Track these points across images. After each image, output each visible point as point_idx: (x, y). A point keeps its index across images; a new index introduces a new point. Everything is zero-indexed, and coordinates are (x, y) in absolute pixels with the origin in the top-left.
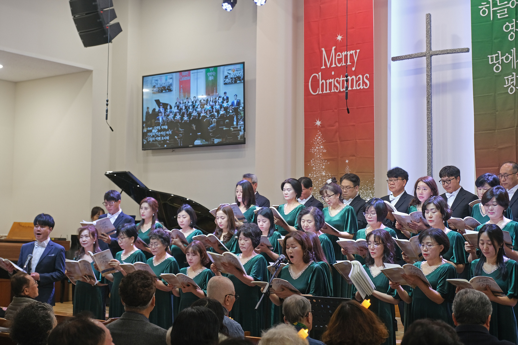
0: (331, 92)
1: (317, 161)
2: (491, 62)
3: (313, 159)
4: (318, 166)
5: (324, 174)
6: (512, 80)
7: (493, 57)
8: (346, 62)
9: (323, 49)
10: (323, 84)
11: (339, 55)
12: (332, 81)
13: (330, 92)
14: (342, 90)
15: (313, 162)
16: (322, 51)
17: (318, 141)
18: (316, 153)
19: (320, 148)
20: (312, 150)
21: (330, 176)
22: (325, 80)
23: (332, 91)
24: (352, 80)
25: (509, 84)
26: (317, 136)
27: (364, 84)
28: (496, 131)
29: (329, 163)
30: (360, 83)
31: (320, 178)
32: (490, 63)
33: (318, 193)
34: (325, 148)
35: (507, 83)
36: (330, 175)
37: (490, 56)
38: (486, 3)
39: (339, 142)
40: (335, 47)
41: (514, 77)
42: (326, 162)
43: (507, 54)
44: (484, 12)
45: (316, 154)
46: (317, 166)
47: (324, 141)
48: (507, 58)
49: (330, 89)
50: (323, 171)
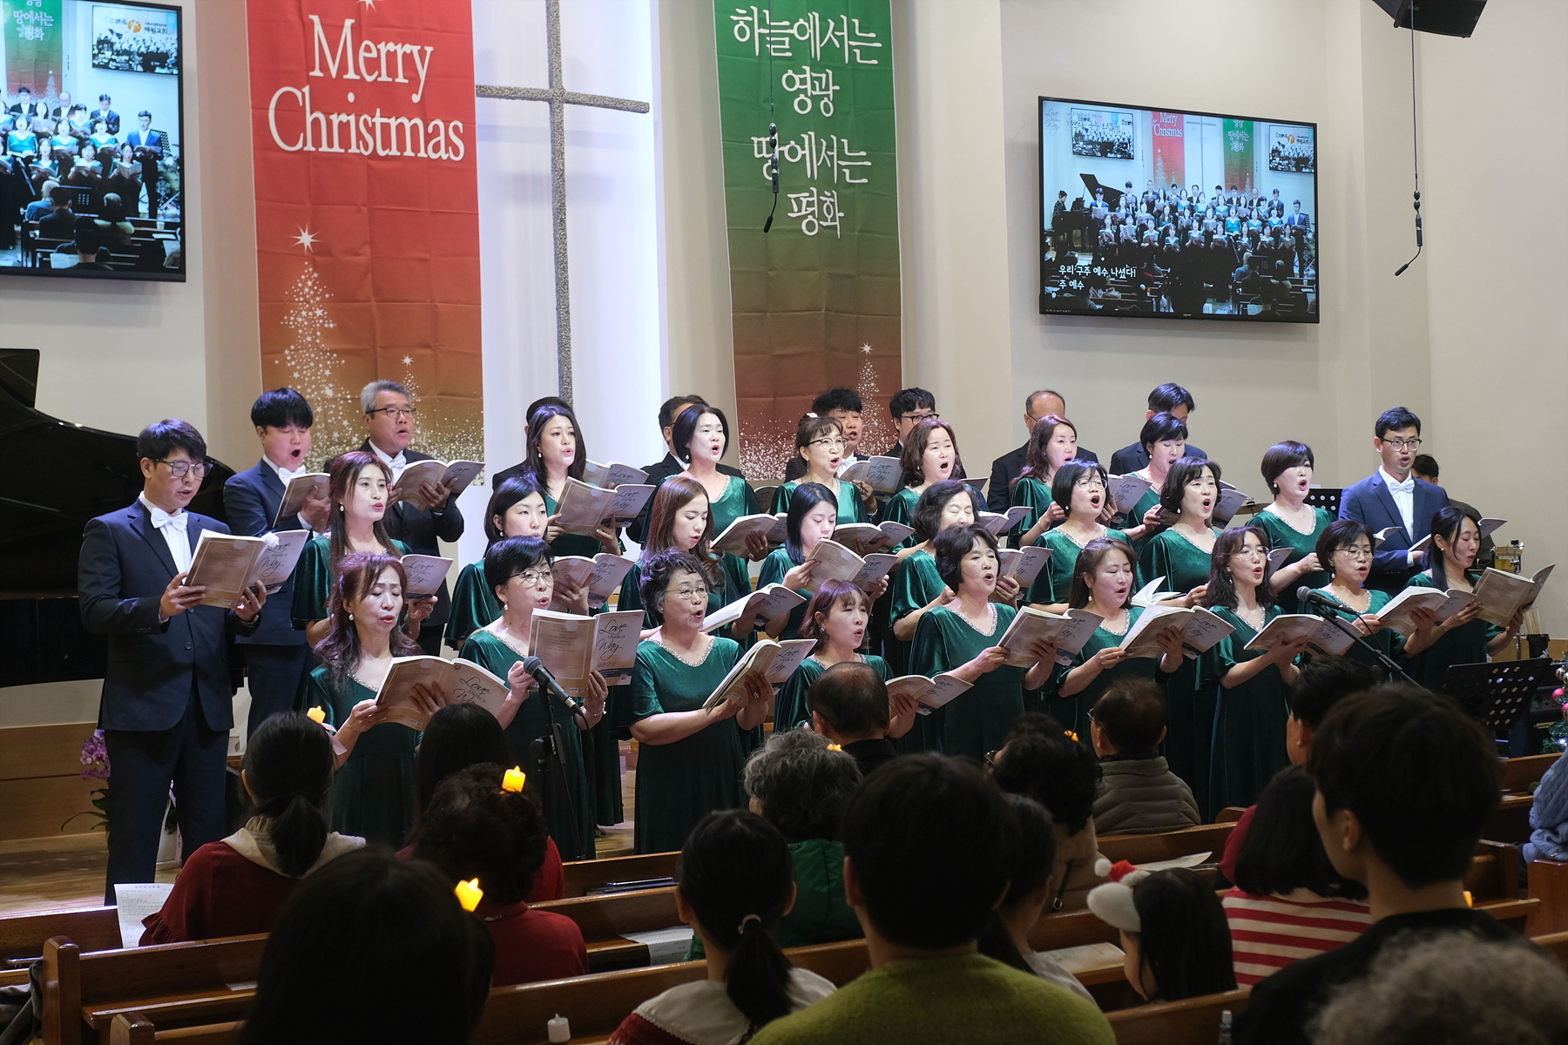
0: (346, 151)
1: (305, 354)
2: (759, 153)
3: (292, 347)
4: (311, 368)
5: (329, 393)
6: (810, 204)
7: (761, 142)
8: (392, 71)
9: (315, 19)
10: (316, 122)
11: (368, 49)
12: (348, 121)
13: (343, 151)
14: (382, 153)
15: (292, 356)
16: (312, 23)
17: (307, 294)
18: (302, 329)
19: (315, 315)
20: (289, 321)
21: (350, 399)
22: (324, 113)
23: (350, 151)
24: (414, 128)
25: (803, 213)
26: (303, 277)
27: (450, 148)
28: (768, 314)
29: (343, 362)
30: (439, 141)
31: (319, 406)
32: (757, 156)
33: (313, 450)
34: (333, 314)
35: (796, 209)
36: (349, 397)
37: (755, 140)
38: (745, 12)
39: (374, 303)
40: (353, 21)
41: (815, 198)
42: (335, 359)
43: (792, 143)
44: (742, 32)
45: (300, 331)
46: (307, 369)
47: (327, 296)
48: (793, 152)
49: (345, 142)
50: (327, 384)
